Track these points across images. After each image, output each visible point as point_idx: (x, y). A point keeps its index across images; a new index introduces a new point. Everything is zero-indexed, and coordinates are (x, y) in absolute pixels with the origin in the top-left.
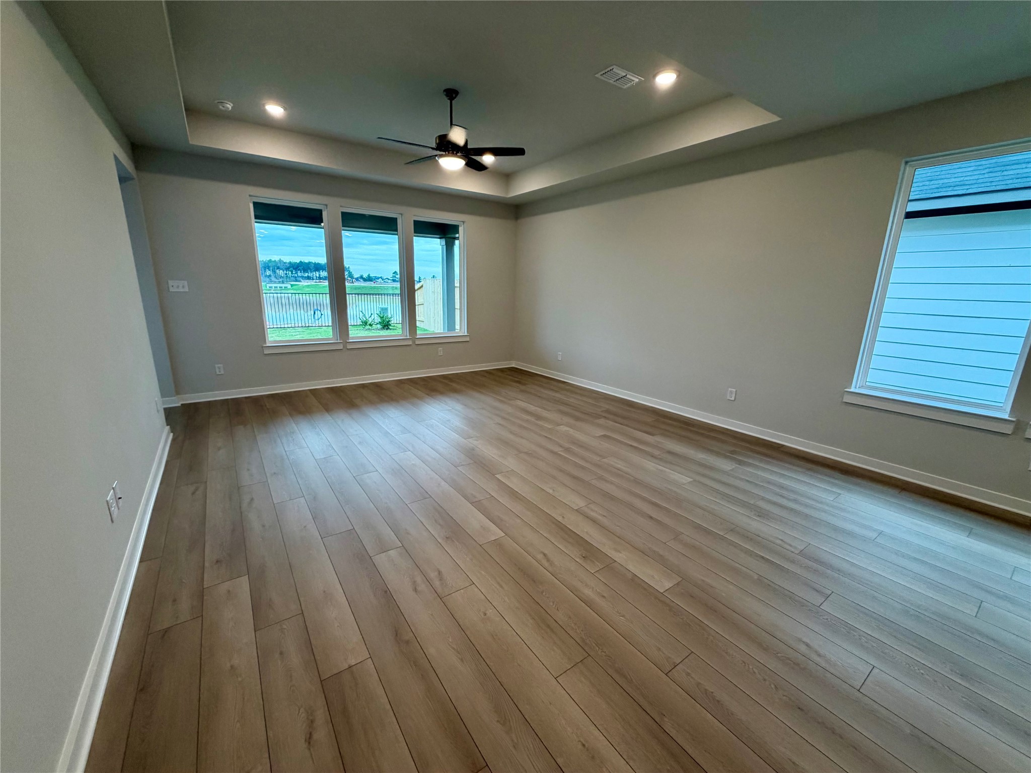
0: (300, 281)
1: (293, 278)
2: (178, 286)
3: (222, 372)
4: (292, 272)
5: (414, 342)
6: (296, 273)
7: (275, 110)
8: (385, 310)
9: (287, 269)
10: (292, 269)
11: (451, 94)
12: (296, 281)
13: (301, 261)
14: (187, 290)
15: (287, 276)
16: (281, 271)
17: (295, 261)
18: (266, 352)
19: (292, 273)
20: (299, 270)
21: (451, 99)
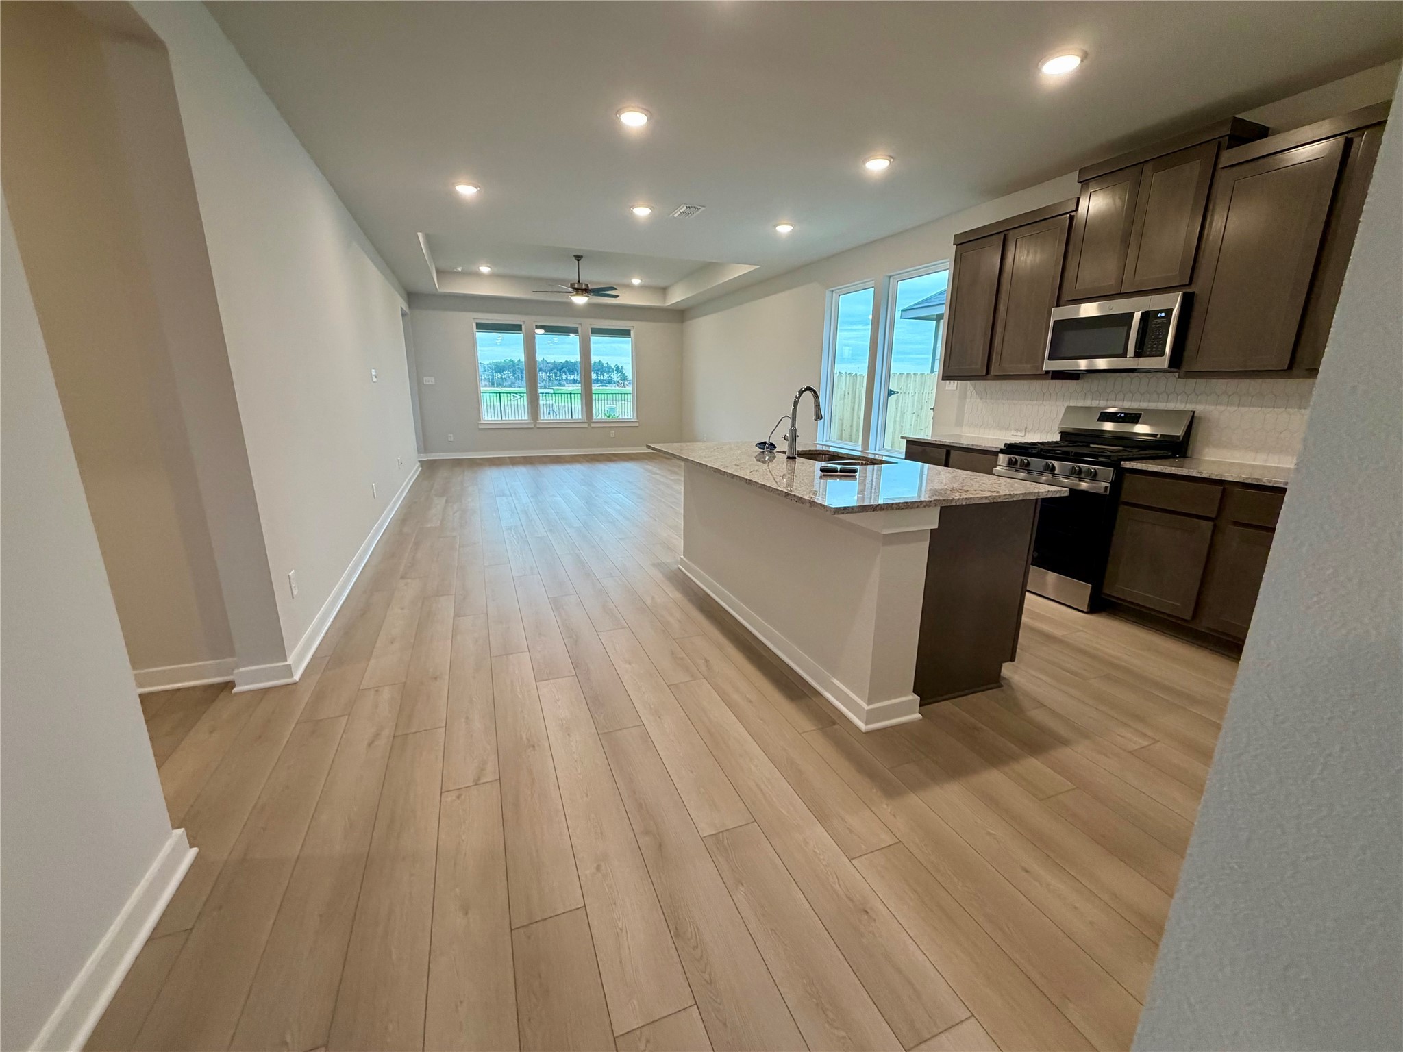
0: (564, 386)
1: (556, 382)
2: (429, 380)
3: (452, 440)
4: (556, 374)
5: (589, 425)
6: (561, 376)
7: (485, 269)
8: (612, 409)
9: (551, 371)
10: (555, 370)
11: (578, 258)
12: (560, 385)
13: (567, 361)
14: (433, 383)
15: (550, 380)
16: (544, 373)
17: (561, 361)
18: (480, 427)
19: (556, 376)
20: (564, 371)
21: (578, 260)
